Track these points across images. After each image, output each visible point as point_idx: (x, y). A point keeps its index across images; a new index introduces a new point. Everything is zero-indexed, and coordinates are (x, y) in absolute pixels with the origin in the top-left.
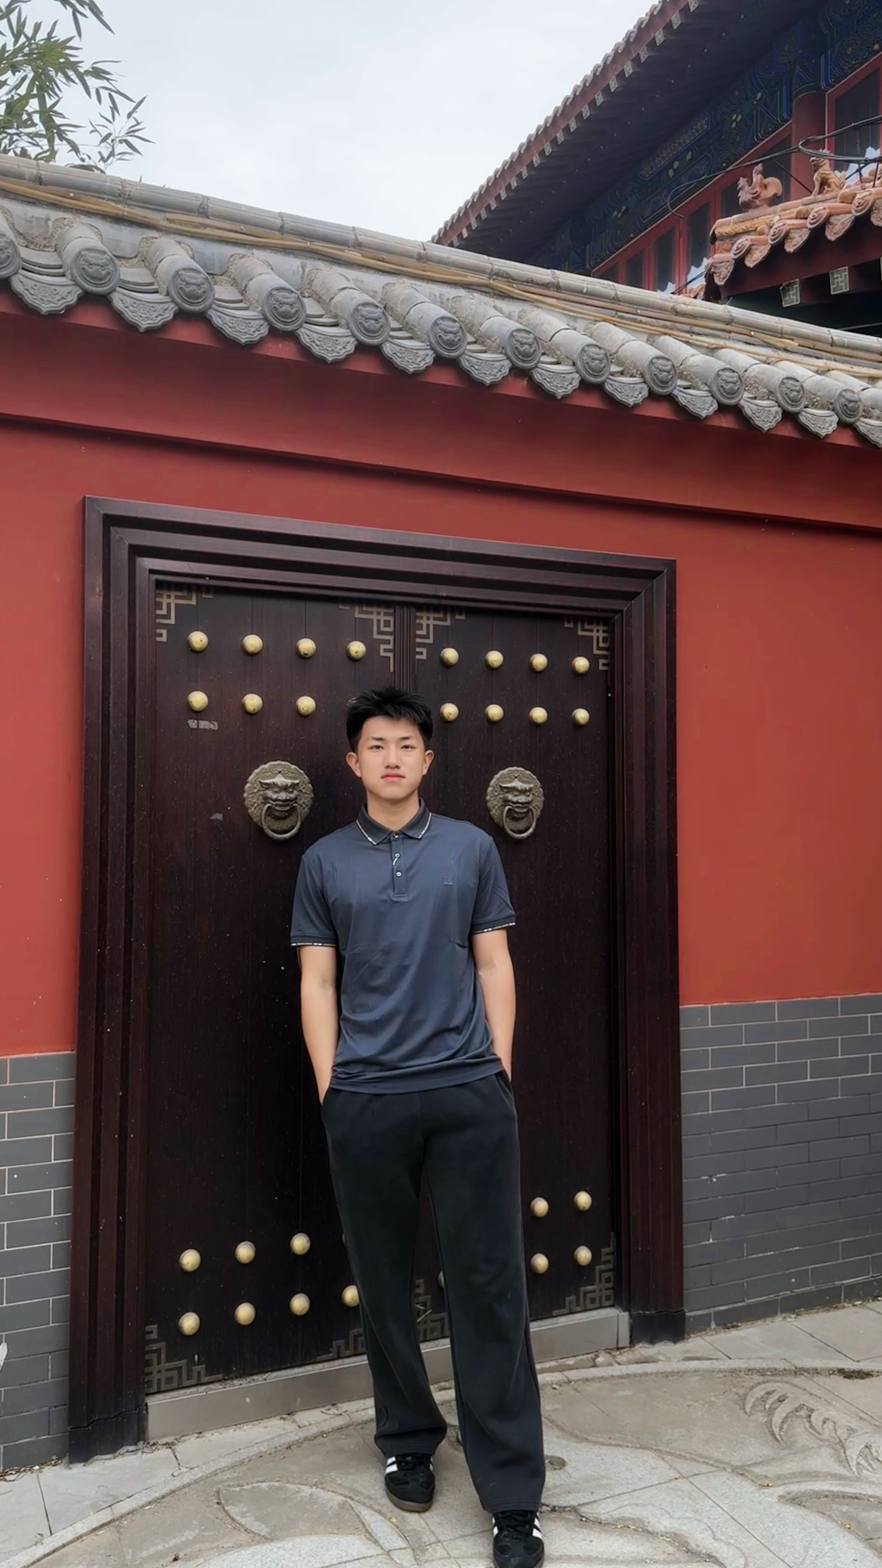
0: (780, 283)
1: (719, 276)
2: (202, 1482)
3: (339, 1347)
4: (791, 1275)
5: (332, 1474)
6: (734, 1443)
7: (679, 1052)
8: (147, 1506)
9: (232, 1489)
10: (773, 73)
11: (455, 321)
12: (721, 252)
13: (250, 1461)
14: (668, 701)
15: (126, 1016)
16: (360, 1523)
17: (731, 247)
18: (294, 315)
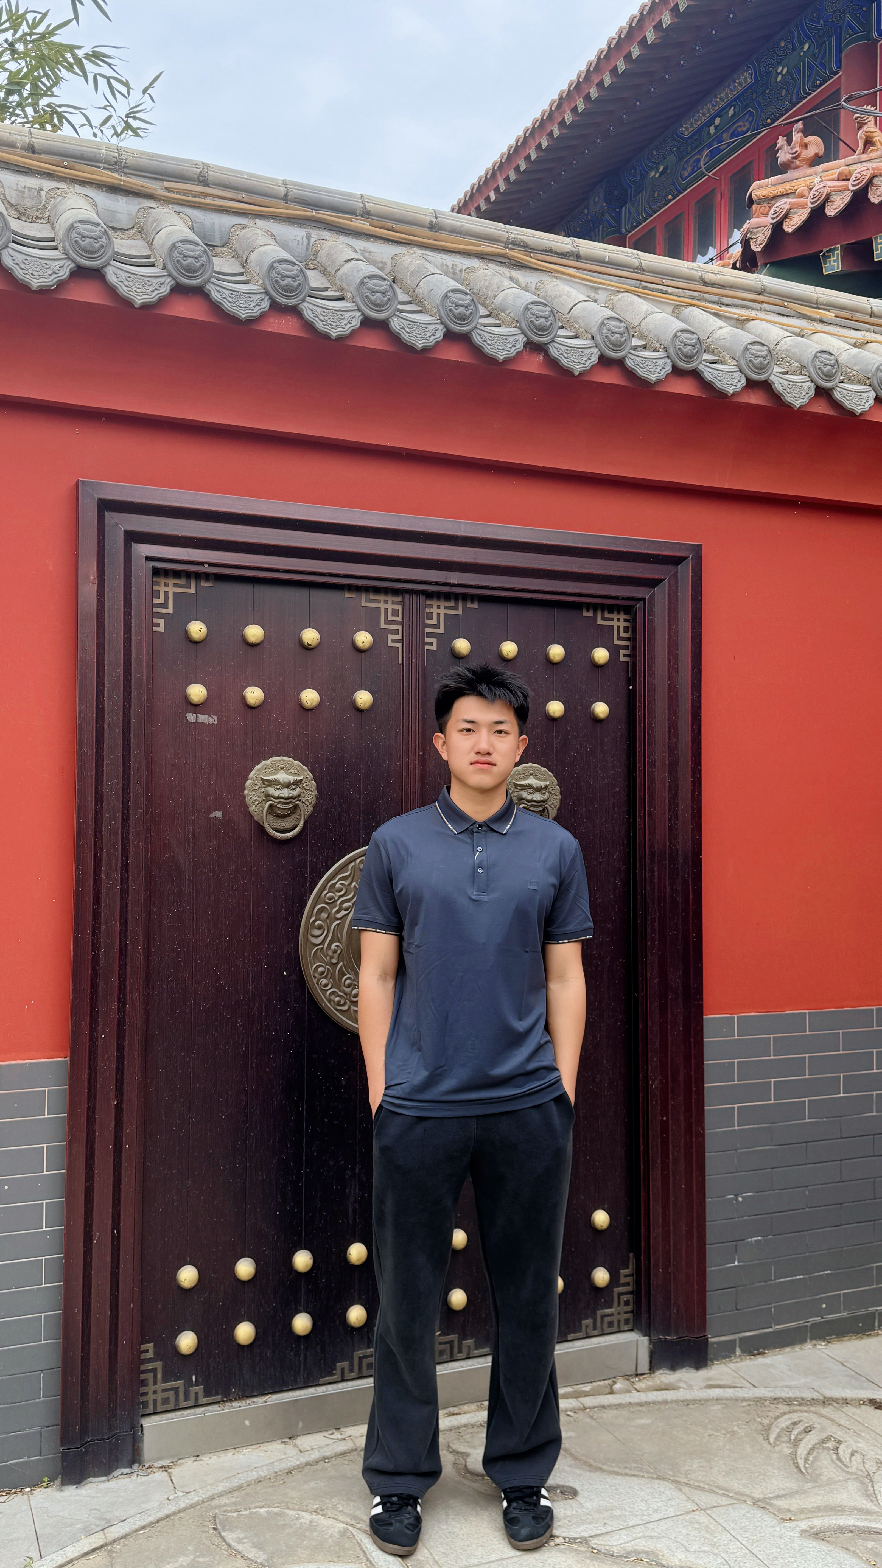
0: (821, 249)
1: (756, 241)
2: (198, 1507)
3: (343, 1370)
4: (822, 1300)
5: (333, 1500)
6: (756, 1475)
7: (703, 1064)
8: (140, 1530)
9: (229, 1514)
10: (822, 22)
11: (467, 294)
12: (758, 217)
13: (248, 1486)
14: (693, 694)
15: (121, 1022)
16: (361, 1552)
17: (769, 211)
18: (297, 289)
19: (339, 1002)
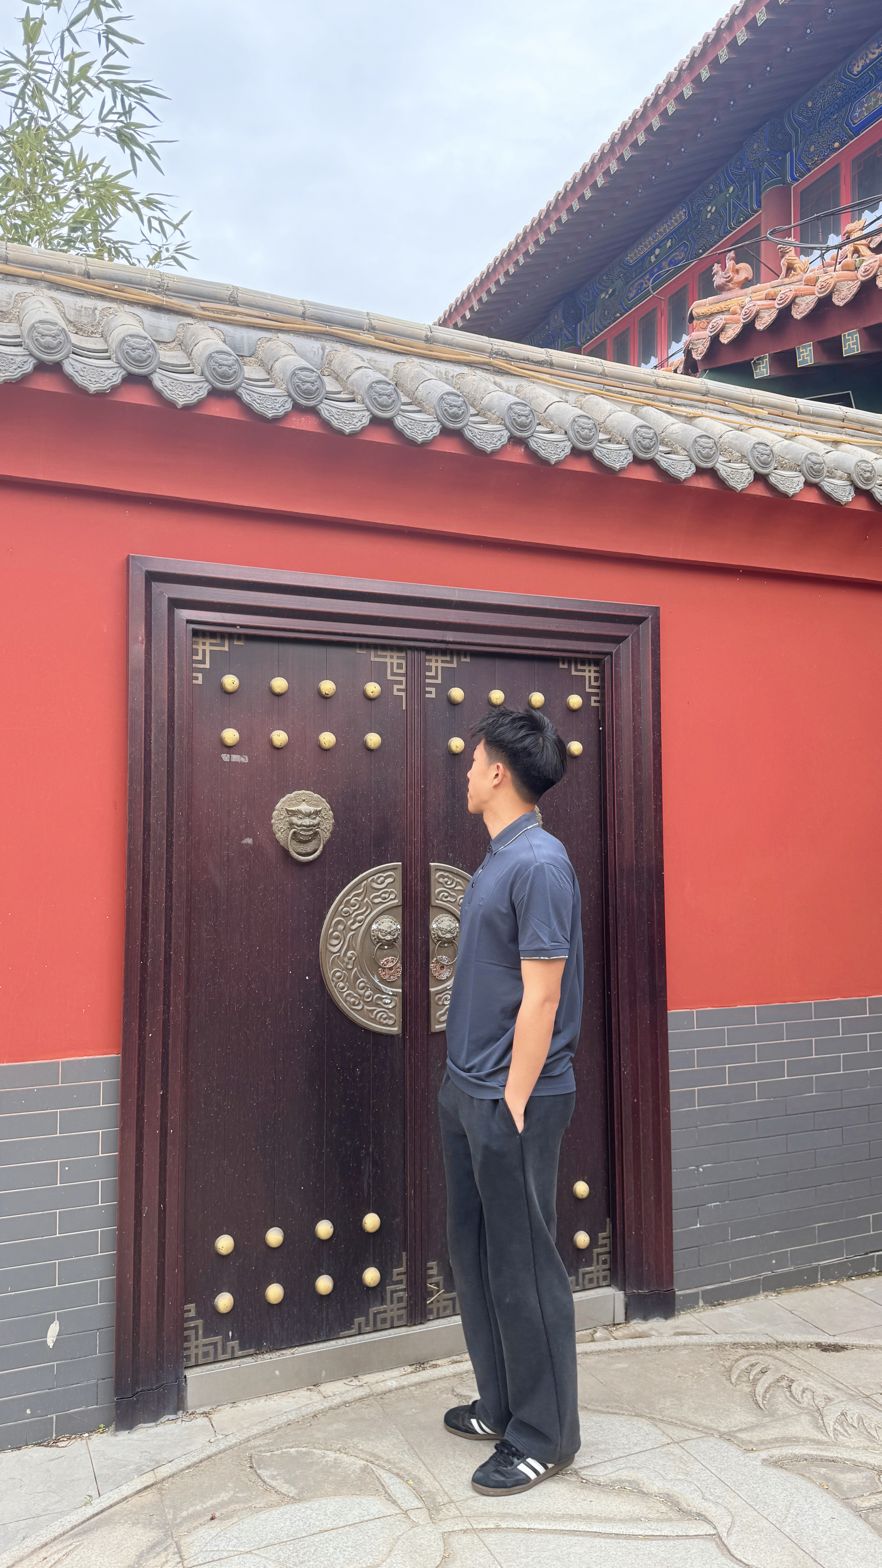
0: (752, 358)
1: (697, 351)
2: (236, 1448)
3: (360, 1324)
4: (772, 1257)
5: (354, 1440)
6: (721, 1411)
7: (668, 1053)
8: (186, 1469)
9: (263, 1454)
10: (744, 169)
11: (459, 396)
12: (698, 331)
13: (279, 1428)
14: (654, 734)
15: (166, 1022)
16: (380, 1485)
17: (707, 326)
18: (315, 392)
19: (354, 1002)
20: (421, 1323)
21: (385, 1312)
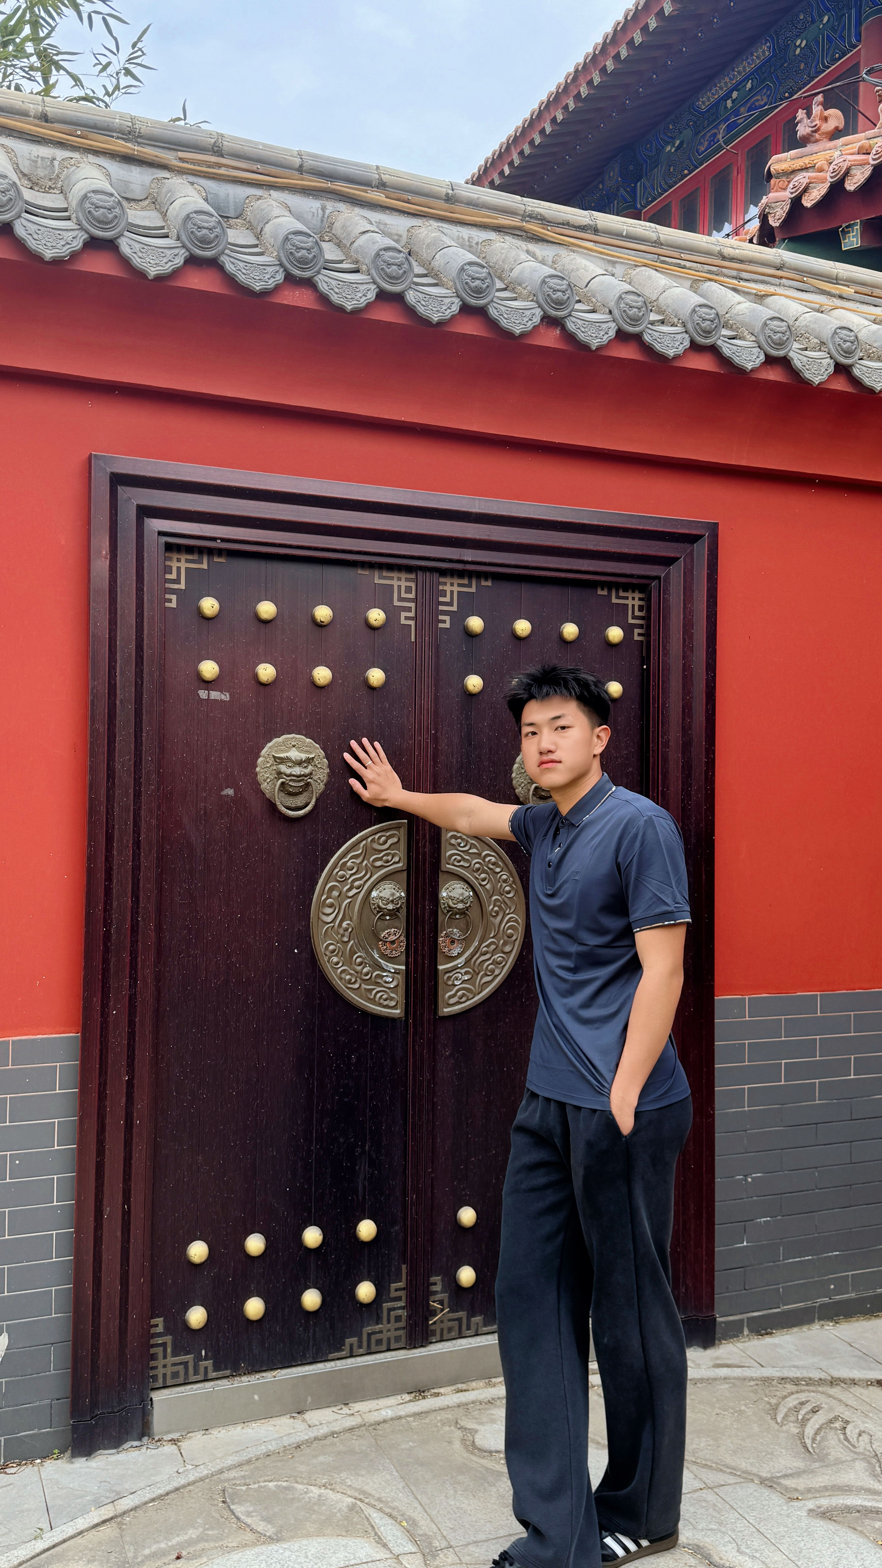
0: (840, 224)
1: (774, 216)
2: (207, 1480)
3: (351, 1346)
4: (830, 1281)
5: (342, 1475)
6: (763, 1454)
7: (714, 1045)
8: (150, 1502)
9: (238, 1488)
11: (483, 267)
12: (777, 191)
13: (257, 1460)
14: (707, 675)
15: (132, 998)
16: (369, 1526)
17: (788, 185)
18: (312, 260)
19: (350, 980)
20: (422, 1346)
21: (381, 1332)
